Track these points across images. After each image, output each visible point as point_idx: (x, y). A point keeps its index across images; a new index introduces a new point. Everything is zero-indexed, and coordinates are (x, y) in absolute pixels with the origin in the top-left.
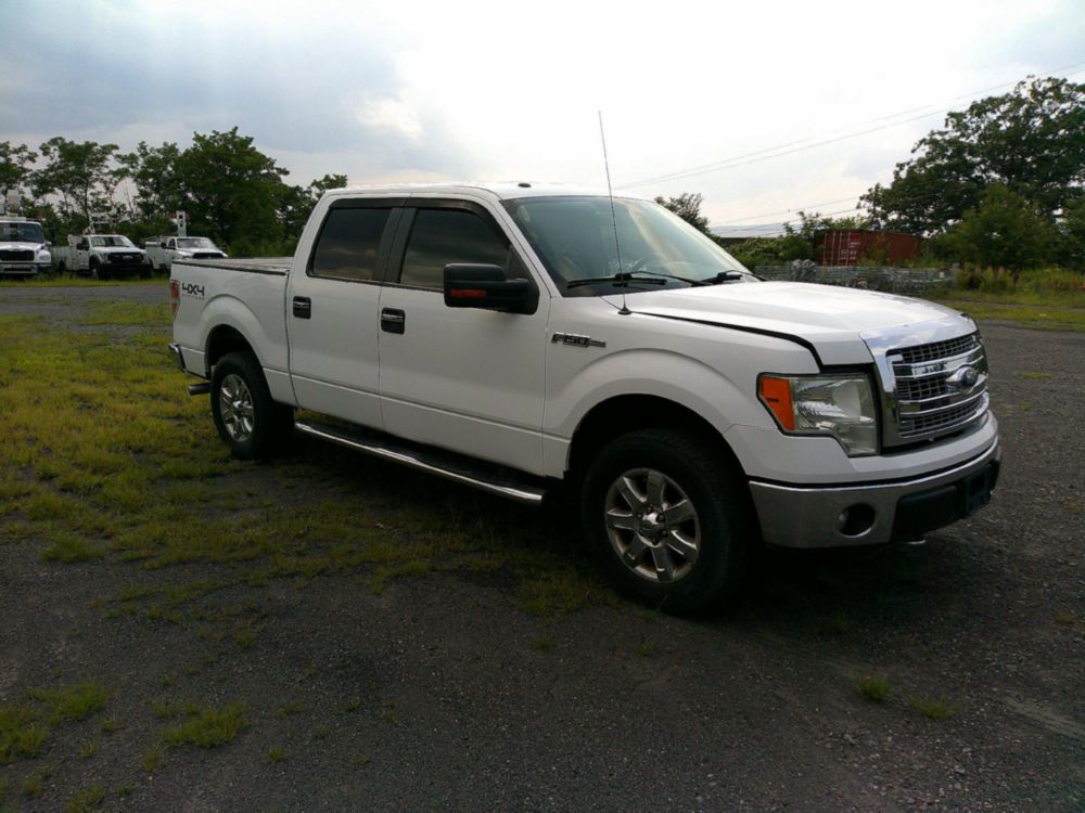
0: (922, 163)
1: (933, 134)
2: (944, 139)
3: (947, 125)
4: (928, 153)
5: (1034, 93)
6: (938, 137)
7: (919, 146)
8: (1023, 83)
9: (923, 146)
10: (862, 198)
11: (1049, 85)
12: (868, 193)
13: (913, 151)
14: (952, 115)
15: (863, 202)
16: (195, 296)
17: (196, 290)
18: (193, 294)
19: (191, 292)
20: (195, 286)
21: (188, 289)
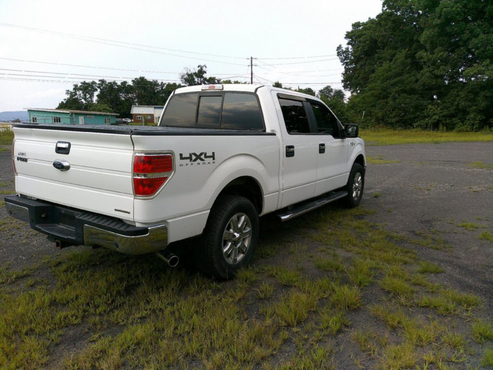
16: (201, 162)
17: (203, 157)
18: (199, 161)
19: (195, 160)
20: (201, 154)
21: (190, 158)
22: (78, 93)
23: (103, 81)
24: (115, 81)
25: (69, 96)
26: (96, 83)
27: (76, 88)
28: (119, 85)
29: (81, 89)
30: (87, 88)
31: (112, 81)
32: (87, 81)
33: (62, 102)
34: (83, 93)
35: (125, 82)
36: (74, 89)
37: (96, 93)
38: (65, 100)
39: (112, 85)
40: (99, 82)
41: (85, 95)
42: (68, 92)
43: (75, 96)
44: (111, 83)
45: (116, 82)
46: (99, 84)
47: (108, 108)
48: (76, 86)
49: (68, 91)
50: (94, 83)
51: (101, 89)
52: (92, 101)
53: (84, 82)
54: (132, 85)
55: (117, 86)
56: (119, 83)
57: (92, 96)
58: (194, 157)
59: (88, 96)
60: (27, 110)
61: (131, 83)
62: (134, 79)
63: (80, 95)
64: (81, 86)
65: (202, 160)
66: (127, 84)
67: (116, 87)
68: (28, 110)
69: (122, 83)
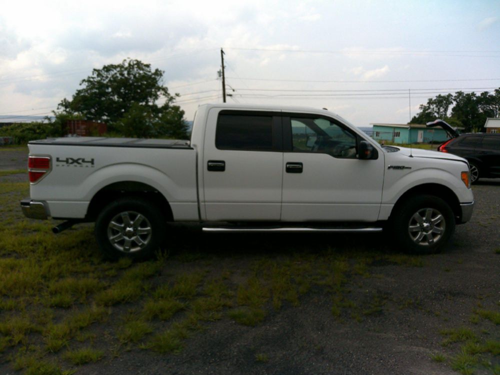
0: (85, 90)
1: (89, 77)
2: (94, 81)
3: (93, 74)
4: (87, 86)
5: (130, 64)
6: (92, 80)
7: (83, 82)
8: (125, 60)
9: (84, 83)
10: (59, 105)
11: (135, 62)
12: (61, 102)
13: (80, 84)
14: (95, 70)
15: (60, 107)
16: (78, 165)
17: (80, 161)
18: (75, 164)
19: (72, 163)
20: (79, 159)
21: (67, 161)
22: (431, 107)
23: (460, 93)
24: (473, 92)
25: (422, 111)
26: (452, 96)
27: (431, 102)
28: (479, 97)
29: (435, 103)
30: (442, 101)
31: (470, 93)
32: (442, 95)
33: (415, 117)
34: (437, 107)
35: (486, 93)
36: (429, 103)
37: (451, 107)
38: (418, 114)
39: (469, 97)
40: (456, 95)
41: (439, 109)
42: (422, 107)
43: (428, 110)
44: (469, 94)
45: (475, 93)
46: (455, 97)
47: (457, 122)
48: (430, 100)
49: (422, 105)
50: (450, 95)
51: (457, 102)
52: (445, 115)
53: (440, 95)
54: (494, 95)
55: (477, 97)
56: (478, 94)
57: (446, 110)
58: (70, 161)
59: (442, 110)
60: (372, 126)
61: (493, 93)
62: (498, 89)
63: (433, 109)
64: (435, 100)
65: (79, 163)
66: (489, 94)
67: (475, 98)
68: (374, 126)
69: (482, 94)
